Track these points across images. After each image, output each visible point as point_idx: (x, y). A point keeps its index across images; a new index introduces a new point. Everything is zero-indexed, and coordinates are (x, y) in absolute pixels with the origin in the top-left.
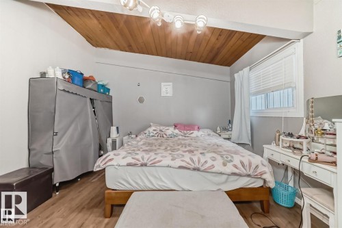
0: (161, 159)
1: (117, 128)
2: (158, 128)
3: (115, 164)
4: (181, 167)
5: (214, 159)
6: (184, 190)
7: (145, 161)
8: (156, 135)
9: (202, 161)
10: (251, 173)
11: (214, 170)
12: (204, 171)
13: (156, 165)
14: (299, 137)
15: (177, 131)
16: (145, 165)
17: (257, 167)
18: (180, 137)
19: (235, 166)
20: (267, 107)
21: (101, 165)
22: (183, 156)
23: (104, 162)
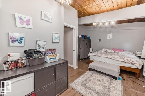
1: (92, 49)
2: (105, 50)
3: (92, 55)
8: (104, 52)
10: (130, 63)
11: (116, 59)
12: (113, 59)
13: (100, 56)
17: (133, 61)
18: (114, 53)
19: (124, 60)
21: (89, 55)
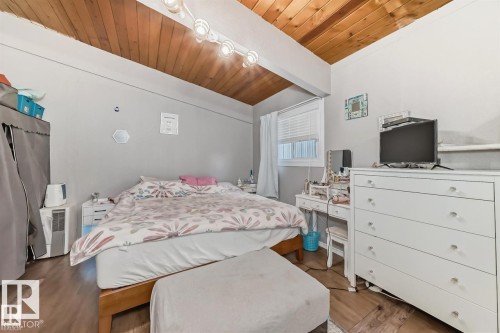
0: (195, 224)
1: (64, 187)
2: (157, 184)
3: (121, 243)
4: (225, 230)
5: (257, 215)
6: (227, 258)
7: (174, 230)
8: (154, 195)
9: (247, 218)
10: (291, 223)
11: (260, 226)
12: (251, 230)
13: (192, 232)
14: (323, 184)
15: (187, 187)
16: (176, 235)
17: (295, 217)
18: (195, 195)
19: (278, 219)
20: (293, 156)
21: (89, 251)
22: (221, 216)
23: (93, 246)
